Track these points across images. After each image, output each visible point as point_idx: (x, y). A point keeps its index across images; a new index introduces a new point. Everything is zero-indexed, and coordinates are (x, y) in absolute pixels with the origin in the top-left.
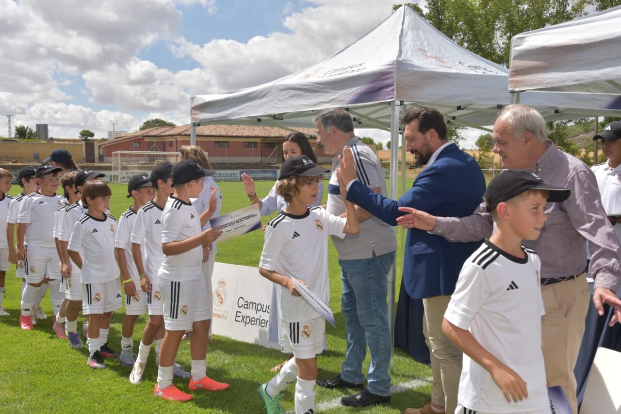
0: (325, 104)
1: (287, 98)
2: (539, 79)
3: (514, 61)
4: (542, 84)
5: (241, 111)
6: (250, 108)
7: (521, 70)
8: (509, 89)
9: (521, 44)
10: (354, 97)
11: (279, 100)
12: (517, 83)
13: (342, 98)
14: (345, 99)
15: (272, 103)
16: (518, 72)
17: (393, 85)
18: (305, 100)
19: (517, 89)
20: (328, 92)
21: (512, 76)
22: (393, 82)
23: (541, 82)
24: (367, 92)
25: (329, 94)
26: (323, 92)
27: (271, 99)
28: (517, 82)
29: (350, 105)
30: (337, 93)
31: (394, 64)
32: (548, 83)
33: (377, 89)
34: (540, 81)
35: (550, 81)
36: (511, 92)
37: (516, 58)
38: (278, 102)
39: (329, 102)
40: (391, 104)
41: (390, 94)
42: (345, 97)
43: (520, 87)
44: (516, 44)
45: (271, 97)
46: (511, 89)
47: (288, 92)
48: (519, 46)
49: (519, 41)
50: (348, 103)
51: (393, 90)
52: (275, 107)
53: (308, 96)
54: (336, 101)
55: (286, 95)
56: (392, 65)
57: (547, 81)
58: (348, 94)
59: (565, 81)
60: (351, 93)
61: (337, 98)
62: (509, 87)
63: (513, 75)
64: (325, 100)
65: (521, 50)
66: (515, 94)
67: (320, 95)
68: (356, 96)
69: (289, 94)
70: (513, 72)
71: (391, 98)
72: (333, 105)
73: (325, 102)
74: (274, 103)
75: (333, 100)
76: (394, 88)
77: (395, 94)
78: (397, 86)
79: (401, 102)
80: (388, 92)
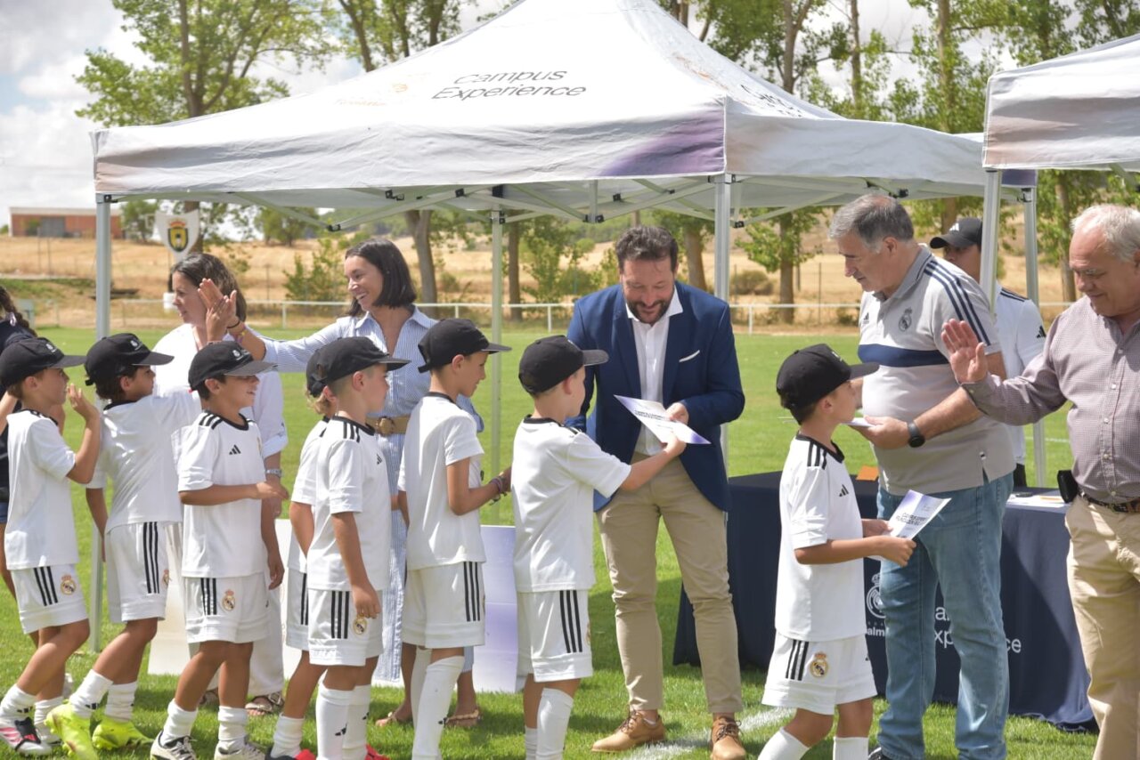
0: (538, 173)
1: (426, 155)
2: (1043, 152)
3: (994, 118)
4: (1049, 160)
5: (278, 176)
7: (1007, 134)
8: (984, 165)
9: (1007, 89)
10: (620, 164)
11: (400, 157)
12: (998, 156)
13: (585, 164)
14: (594, 164)
15: (378, 162)
16: (1000, 137)
17: (720, 145)
19: (1000, 167)
20: (550, 149)
21: (990, 143)
22: (722, 139)
23: (1047, 156)
24: (652, 153)
25: (549, 154)
26: (533, 147)
27: (377, 153)
28: (999, 154)
29: (609, 178)
30: (573, 152)
31: (721, 104)
32: (1059, 159)
33: (679, 149)
34: (1045, 154)
35: (1064, 155)
36: (988, 171)
37: (997, 112)
38: (399, 162)
39: (552, 169)
40: (716, 180)
42: (595, 161)
43: (1006, 163)
44: (997, 89)
45: (374, 150)
46: (989, 166)
47: (431, 143)
48: (1004, 92)
49: (1003, 83)
50: (601, 175)
51: (720, 154)
52: (393, 171)
53: (489, 153)
54: (571, 168)
55: (424, 148)
56: (715, 105)
57: (1059, 155)
58: (602, 155)
59: (1092, 156)
60: (613, 153)
61: (573, 163)
62: (984, 161)
63: (992, 142)
64: (539, 166)
65: (1007, 101)
66: (996, 174)
67: (525, 154)
68: (625, 161)
69: (432, 146)
70: (993, 136)
71: (716, 170)
72: (560, 175)
73: (540, 170)
74: (386, 163)
75: (560, 165)
76: (722, 151)
77: (725, 161)
78: (728, 146)
79: (733, 176)
80: (708, 157)
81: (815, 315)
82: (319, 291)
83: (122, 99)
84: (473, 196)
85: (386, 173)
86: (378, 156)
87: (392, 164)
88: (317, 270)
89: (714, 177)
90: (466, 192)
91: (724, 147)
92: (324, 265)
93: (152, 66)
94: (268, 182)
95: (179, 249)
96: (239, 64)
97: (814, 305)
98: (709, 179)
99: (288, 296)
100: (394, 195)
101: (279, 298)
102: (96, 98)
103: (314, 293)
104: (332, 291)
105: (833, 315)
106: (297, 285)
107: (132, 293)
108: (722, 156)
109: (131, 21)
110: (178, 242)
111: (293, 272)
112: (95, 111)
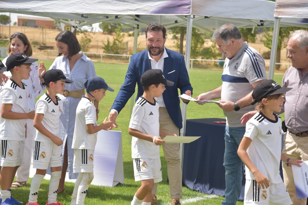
0: (131, 11)
1: (95, 3)
2: (294, 12)
4: (296, 15)
5: (47, 7)
6: (57, 6)
7: (283, 5)
8: (275, 16)
10: (157, 9)
11: (87, 3)
12: (279, 13)
13: (146, 9)
14: (149, 9)
15: (80, 4)
16: (280, 6)
17: (189, 5)
18: (113, 6)
19: (280, 17)
20: (135, 3)
22: (190, 3)
23: (295, 14)
24: (168, 7)
25: (135, 5)
29: (153, 14)
30: (142, 5)
32: (299, 15)
33: (176, 6)
35: (300, 13)
36: (276, 18)
38: (86, 5)
39: (135, 10)
40: (188, 17)
41: (187, 10)
42: (150, 8)
46: (276, 16)
50: (151, 13)
51: (189, 8)
53: (116, 3)
54: (141, 10)
58: (152, 6)
60: (155, 6)
61: (142, 8)
62: (274, 15)
63: (278, 8)
66: (278, 19)
67: (127, 4)
68: (159, 9)
70: (278, 6)
71: (188, 13)
72: (138, 12)
73: (131, 10)
74: (82, 5)
75: (138, 9)
76: (190, 7)
77: (191, 11)
78: (192, 5)
79: (194, 16)
80: (186, 8)
82: (115, 50)
84: (120, 19)
85: (83, 8)
86: (80, 2)
87: (84, 5)
89: (187, 16)
90: (118, 17)
91: (191, 6)
92: (117, 42)
94: (44, 9)
98: (186, 16)
99: (104, 52)
100: (84, 16)
103: (113, 51)
104: (119, 51)
107: (51, 48)
108: (190, 9)
111: (106, 44)
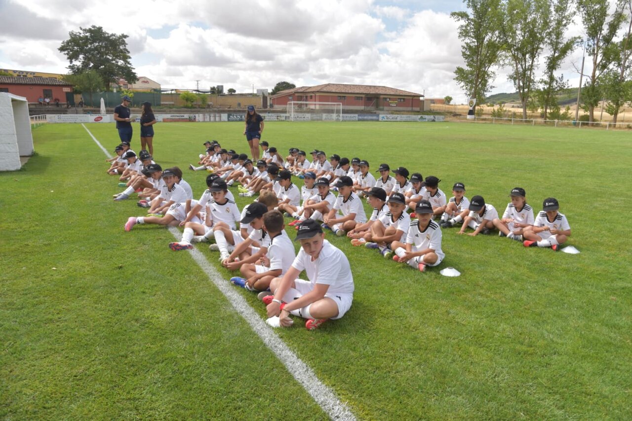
81: (621, 126)
83: (463, 76)
88: (499, 111)
93: (469, 69)
95: (471, 106)
96: (487, 68)
97: (621, 123)
101: (490, 117)
102: (457, 76)
105: (626, 126)
106: (494, 114)
107: (460, 115)
109: (466, 60)
110: (471, 105)
112: (457, 79)
